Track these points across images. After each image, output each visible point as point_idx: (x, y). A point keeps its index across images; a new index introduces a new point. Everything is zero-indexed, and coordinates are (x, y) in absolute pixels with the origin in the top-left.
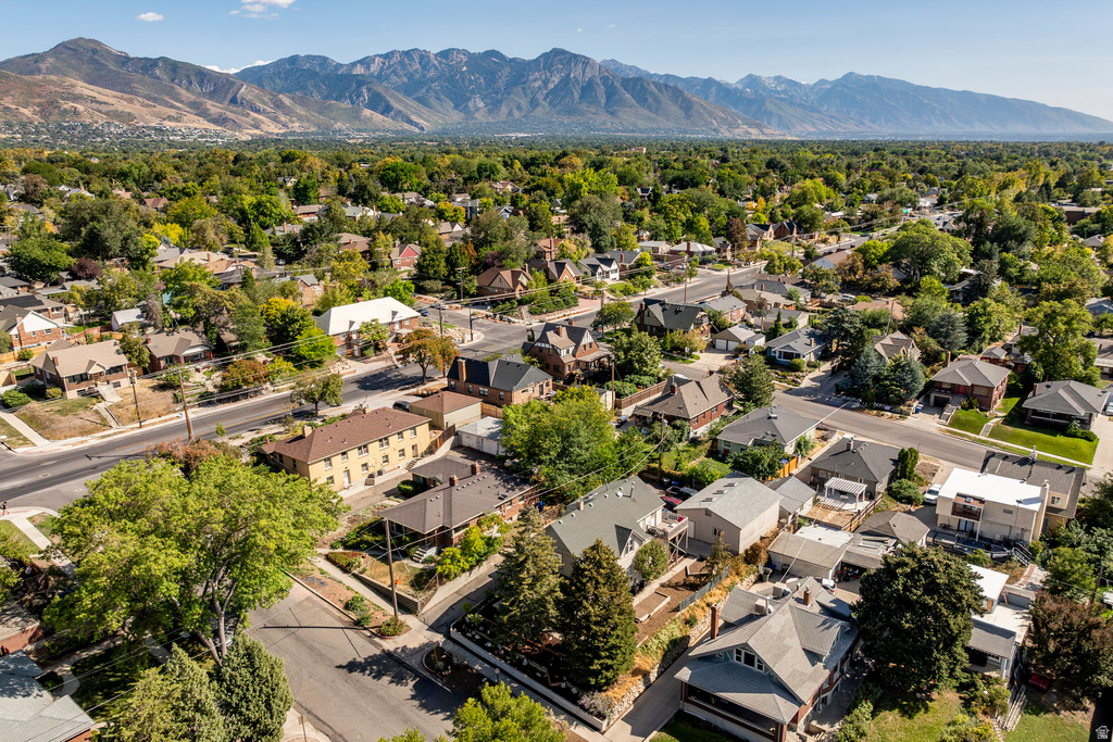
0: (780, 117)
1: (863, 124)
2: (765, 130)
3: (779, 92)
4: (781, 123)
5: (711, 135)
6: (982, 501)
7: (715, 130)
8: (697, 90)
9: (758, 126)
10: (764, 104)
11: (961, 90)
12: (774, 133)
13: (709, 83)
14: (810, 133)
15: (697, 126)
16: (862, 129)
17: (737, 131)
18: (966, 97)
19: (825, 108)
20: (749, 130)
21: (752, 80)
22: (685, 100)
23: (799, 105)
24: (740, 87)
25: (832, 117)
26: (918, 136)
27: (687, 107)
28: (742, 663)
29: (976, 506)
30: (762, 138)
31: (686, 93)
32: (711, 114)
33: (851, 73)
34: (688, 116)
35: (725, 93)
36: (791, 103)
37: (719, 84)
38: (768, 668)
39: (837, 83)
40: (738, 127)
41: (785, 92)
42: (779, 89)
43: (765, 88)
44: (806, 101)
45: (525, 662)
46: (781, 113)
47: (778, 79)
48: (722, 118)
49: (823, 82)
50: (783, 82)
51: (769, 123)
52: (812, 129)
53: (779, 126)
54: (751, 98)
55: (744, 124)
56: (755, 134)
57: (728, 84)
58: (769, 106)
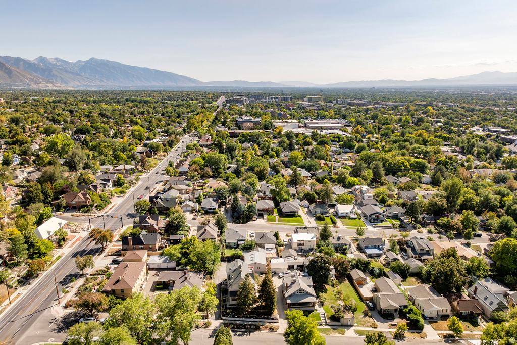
0: (61, 78)
1: (103, 81)
2: (56, 85)
3: (58, 66)
4: (62, 81)
5: (26, 87)
6: (304, 241)
7: (28, 85)
8: (11, 63)
9: (52, 83)
10: (52, 72)
11: (143, 67)
12: (60, 86)
13: (18, 60)
14: (78, 86)
15: (17, 82)
16: (102, 84)
17: (40, 85)
18: (146, 70)
19: (83, 74)
20: (47, 85)
21: (42, 59)
22: (6, 68)
23: (70, 72)
24: (36, 62)
25: (88, 78)
26: (129, 87)
27: (9, 72)
28: (299, 293)
29: (303, 242)
30: (54, 89)
31: (7, 65)
32: (24, 76)
33: (93, 58)
34: (10, 78)
35: (28, 64)
36: (66, 71)
37: (23, 60)
38: (306, 291)
39: (87, 62)
40: (40, 83)
41: (61, 65)
42: (58, 64)
43: (50, 63)
44: (73, 70)
45: (249, 316)
46: (62, 76)
47: (56, 59)
48: (30, 78)
49: (80, 61)
50: (59, 61)
51: (56, 81)
52: (79, 84)
53: (61, 82)
54: (43, 68)
55: (44, 81)
56: (51, 87)
57: (29, 60)
58: (54, 72)
